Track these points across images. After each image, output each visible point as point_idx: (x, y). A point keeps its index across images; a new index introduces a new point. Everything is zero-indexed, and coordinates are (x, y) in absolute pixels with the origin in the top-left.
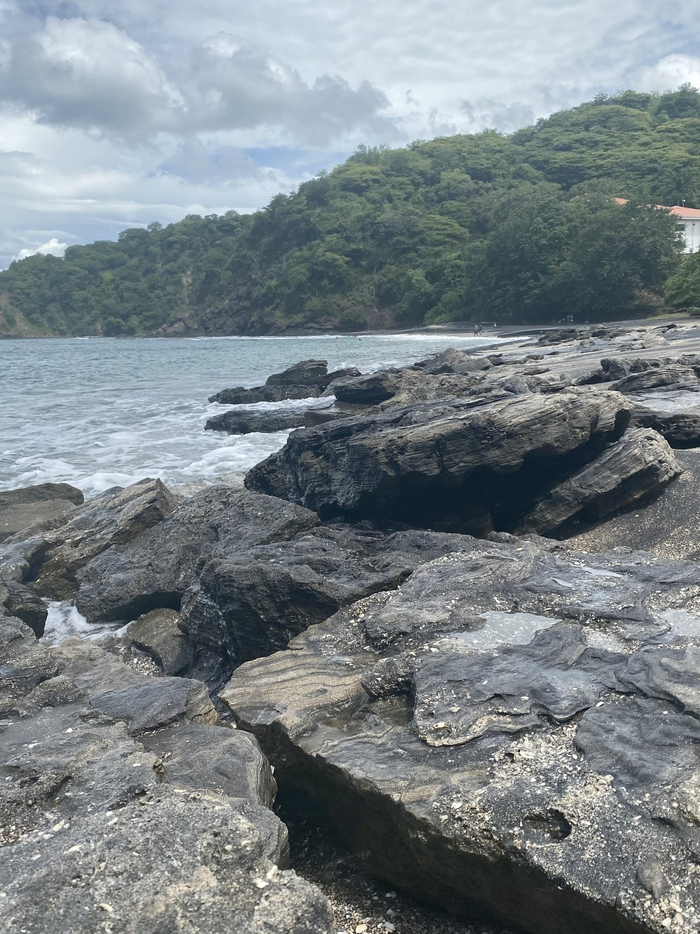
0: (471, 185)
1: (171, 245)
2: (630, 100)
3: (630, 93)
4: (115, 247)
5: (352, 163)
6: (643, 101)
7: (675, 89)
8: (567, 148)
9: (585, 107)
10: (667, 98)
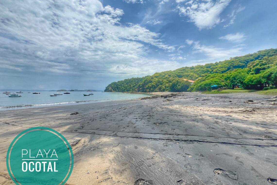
0: (169, 77)
1: (130, 81)
2: (187, 68)
3: (186, 67)
4: (124, 81)
5: (155, 74)
6: (188, 68)
7: (191, 66)
8: (179, 73)
9: (181, 68)
10: (191, 67)
